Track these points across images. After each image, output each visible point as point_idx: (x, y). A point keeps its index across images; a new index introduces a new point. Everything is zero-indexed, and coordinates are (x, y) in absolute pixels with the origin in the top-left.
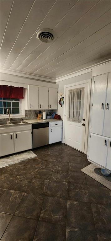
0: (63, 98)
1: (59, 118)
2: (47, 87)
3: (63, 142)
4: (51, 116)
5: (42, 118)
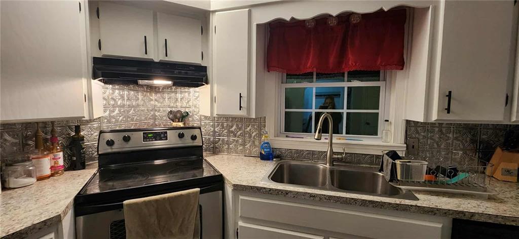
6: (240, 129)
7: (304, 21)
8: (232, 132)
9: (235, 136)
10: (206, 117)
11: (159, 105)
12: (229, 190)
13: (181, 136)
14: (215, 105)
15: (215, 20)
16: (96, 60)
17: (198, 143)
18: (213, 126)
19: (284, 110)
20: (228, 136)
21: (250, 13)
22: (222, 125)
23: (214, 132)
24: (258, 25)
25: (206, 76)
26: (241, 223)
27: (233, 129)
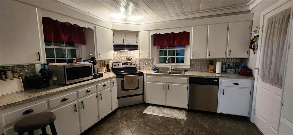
0: (258, 36)
1: (247, 73)
2: (226, 23)
3: (252, 121)
4: (236, 69)
5: (214, 71)
6: (147, 62)
7: (163, 34)
8: (145, 63)
9: (145, 64)
10: (137, 59)
11: (123, 56)
12: (145, 75)
13: (131, 64)
14: (140, 56)
15: (140, 34)
16: (114, 46)
17: (135, 66)
18: (139, 62)
19: (159, 57)
20: (143, 64)
21: (149, 32)
22: (142, 61)
23: (139, 63)
24: (151, 35)
25: (137, 48)
26: (148, 82)
27: (145, 62)
